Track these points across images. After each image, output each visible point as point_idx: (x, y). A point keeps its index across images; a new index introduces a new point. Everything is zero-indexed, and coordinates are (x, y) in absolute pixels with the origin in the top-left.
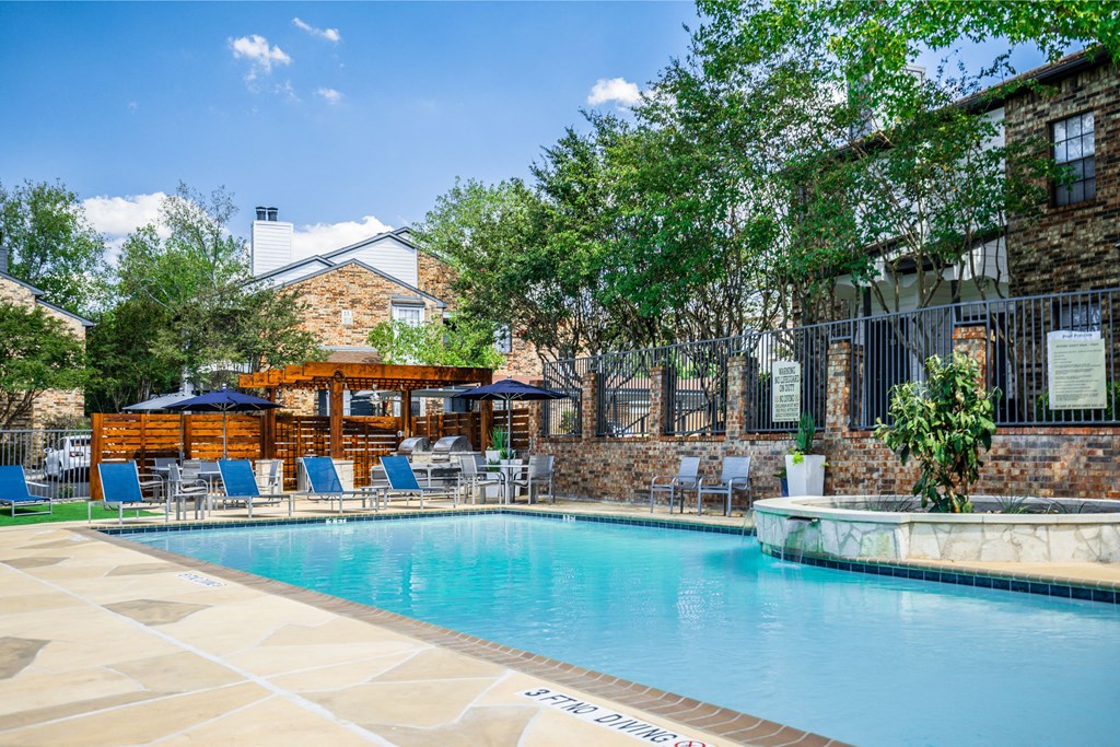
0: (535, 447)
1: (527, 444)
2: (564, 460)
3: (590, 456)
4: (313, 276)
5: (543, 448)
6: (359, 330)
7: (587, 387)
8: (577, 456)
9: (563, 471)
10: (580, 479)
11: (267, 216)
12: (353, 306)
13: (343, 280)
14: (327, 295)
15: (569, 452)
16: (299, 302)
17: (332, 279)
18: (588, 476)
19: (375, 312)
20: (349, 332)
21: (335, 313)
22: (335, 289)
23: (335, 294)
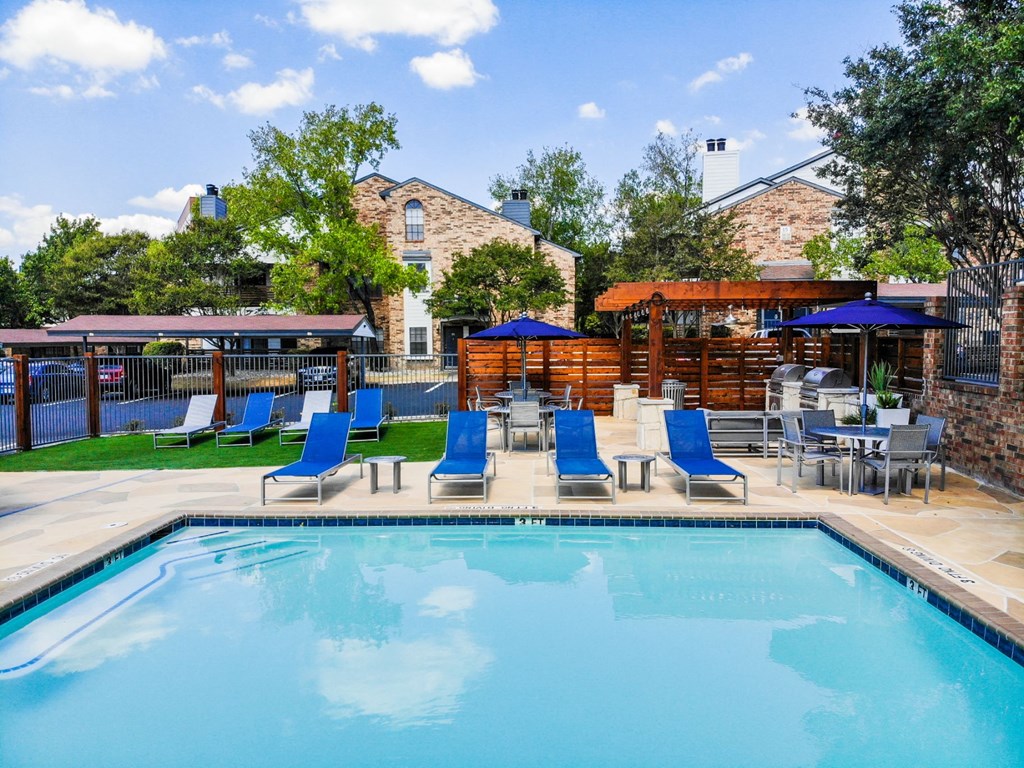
0: (930, 392)
1: (919, 386)
2: (970, 419)
3: (1011, 421)
4: (753, 197)
5: (941, 397)
6: (798, 245)
7: (1009, 308)
8: (989, 417)
9: (968, 436)
10: (992, 454)
11: (716, 147)
12: (791, 222)
13: (782, 198)
14: (767, 214)
15: (978, 408)
16: (736, 221)
17: (771, 198)
18: (1006, 452)
19: (813, 226)
20: (788, 247)
21: (774, 230)
22: (774, 207)
23: (774, 212)
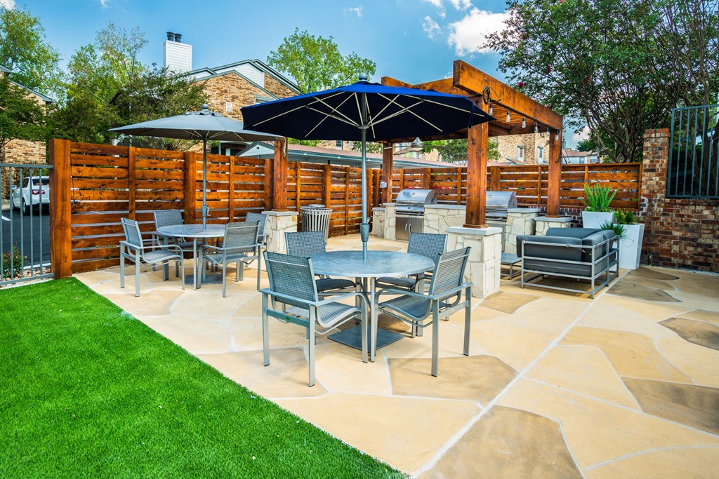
4: (205, 79)
6: (237, 116)
11: (174, 39)
12: (233, 101)
13: (227, 83)
14: (217, 92)
17: (220, 81)
21: (222, 104)
22: (222, 88)
23: (222, 92)
